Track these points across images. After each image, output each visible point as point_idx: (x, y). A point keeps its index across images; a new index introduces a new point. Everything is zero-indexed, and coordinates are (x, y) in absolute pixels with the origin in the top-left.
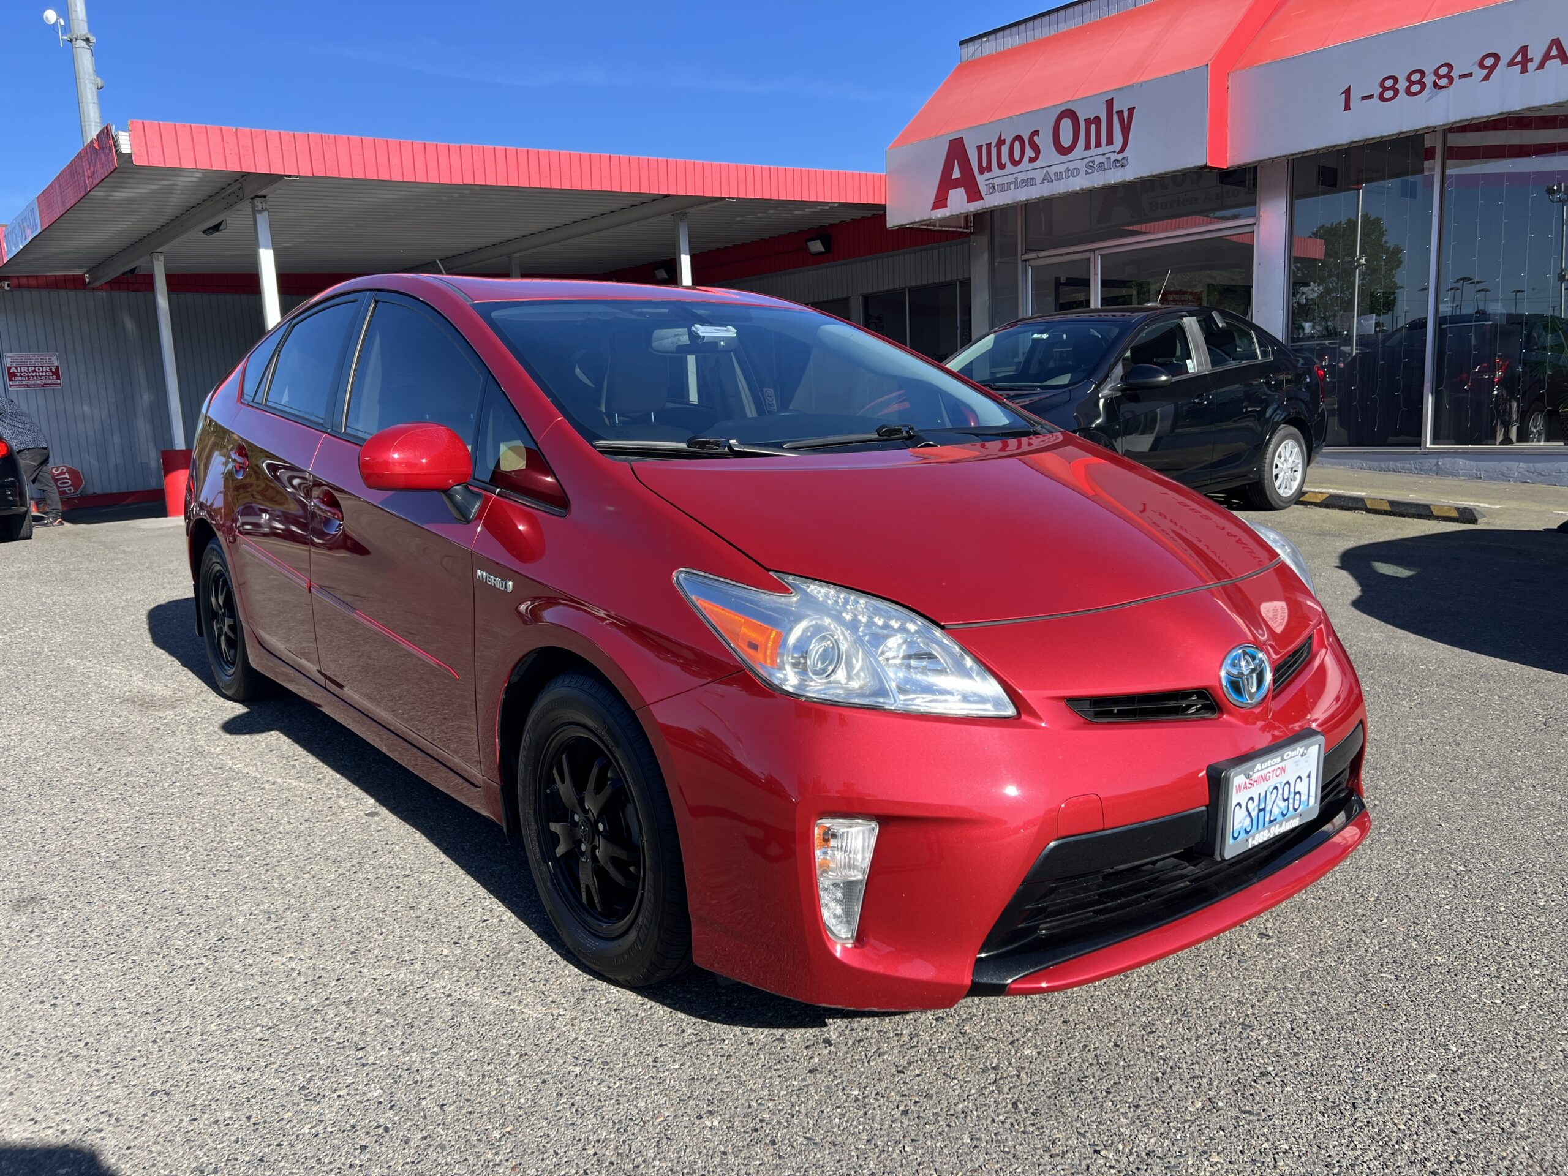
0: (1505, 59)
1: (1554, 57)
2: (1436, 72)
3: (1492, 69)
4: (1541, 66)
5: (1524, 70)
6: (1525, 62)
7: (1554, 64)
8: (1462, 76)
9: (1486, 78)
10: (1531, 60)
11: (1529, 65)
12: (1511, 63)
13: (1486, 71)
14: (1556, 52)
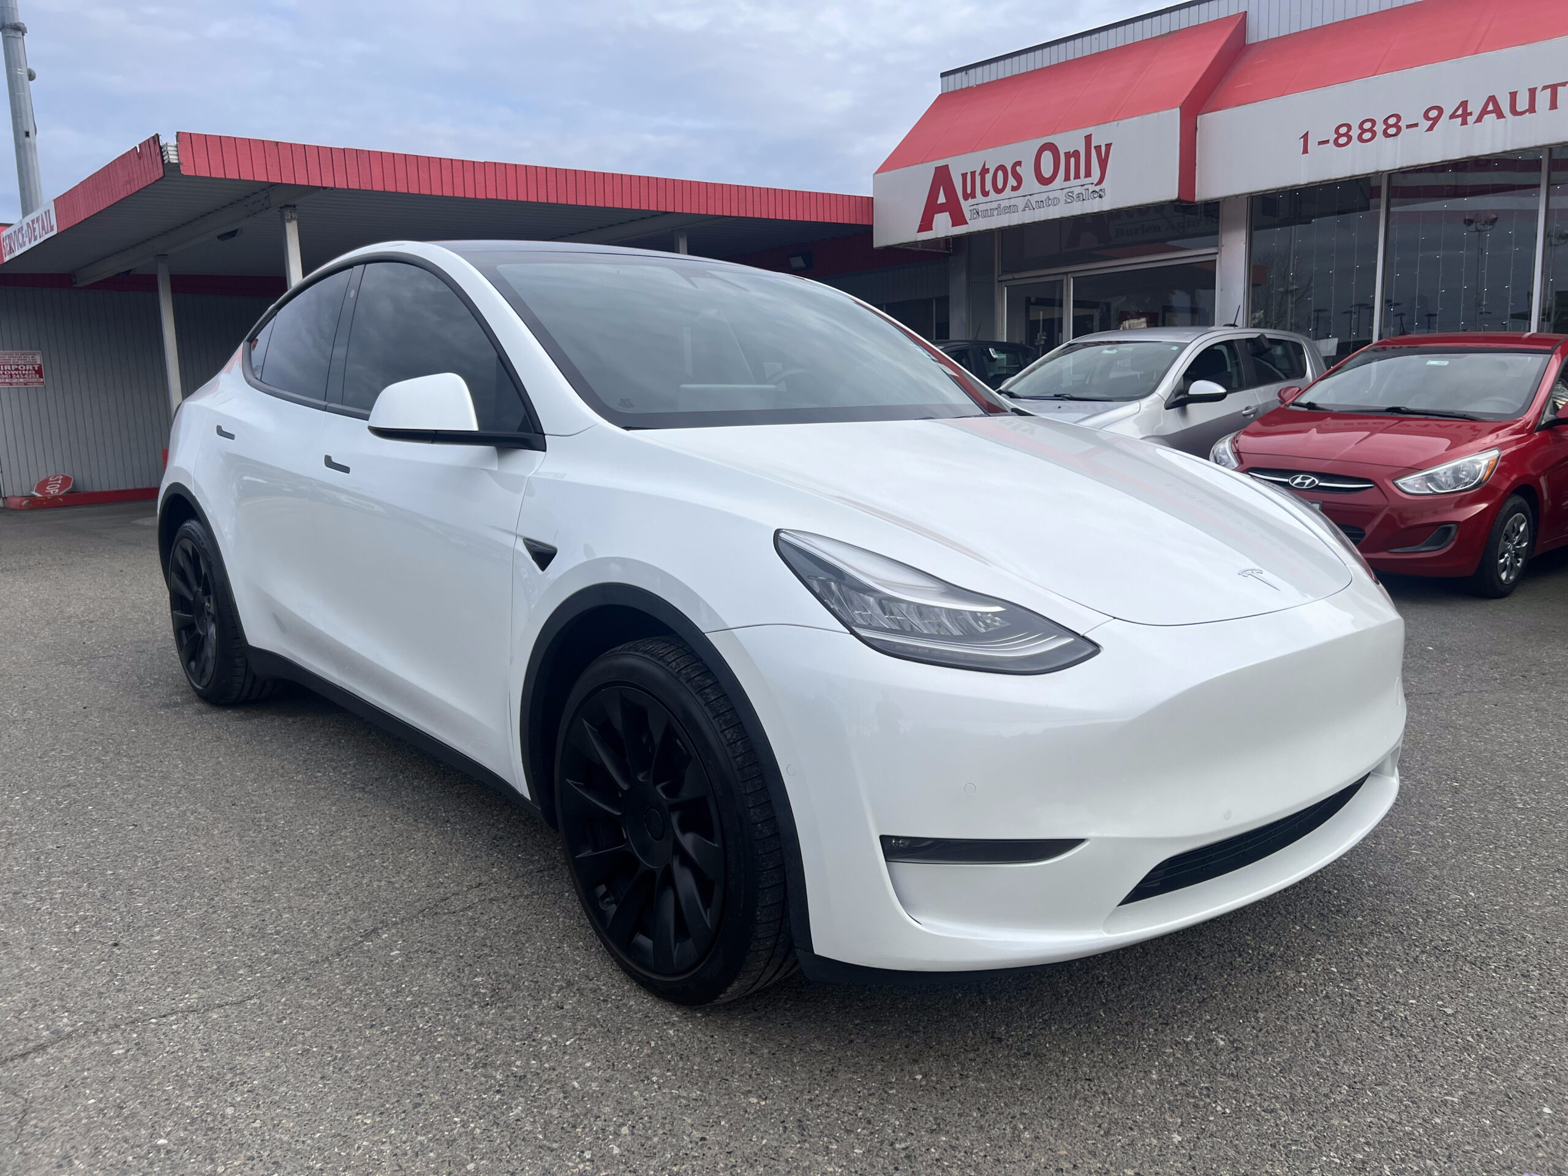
0: (1447, 112)
1: (1490, 113)
2: (1386, 122)
3: (1436, 120)
5: (1464, 123)
6: (1465, 116)
7: (1490, 118)
8: (1408, 127)
9: (1431, 128)
10: (1471, 114)
11: (1469, 118)
12: (1453, 116)
13: (1431, 122)
14: (1492, 107)
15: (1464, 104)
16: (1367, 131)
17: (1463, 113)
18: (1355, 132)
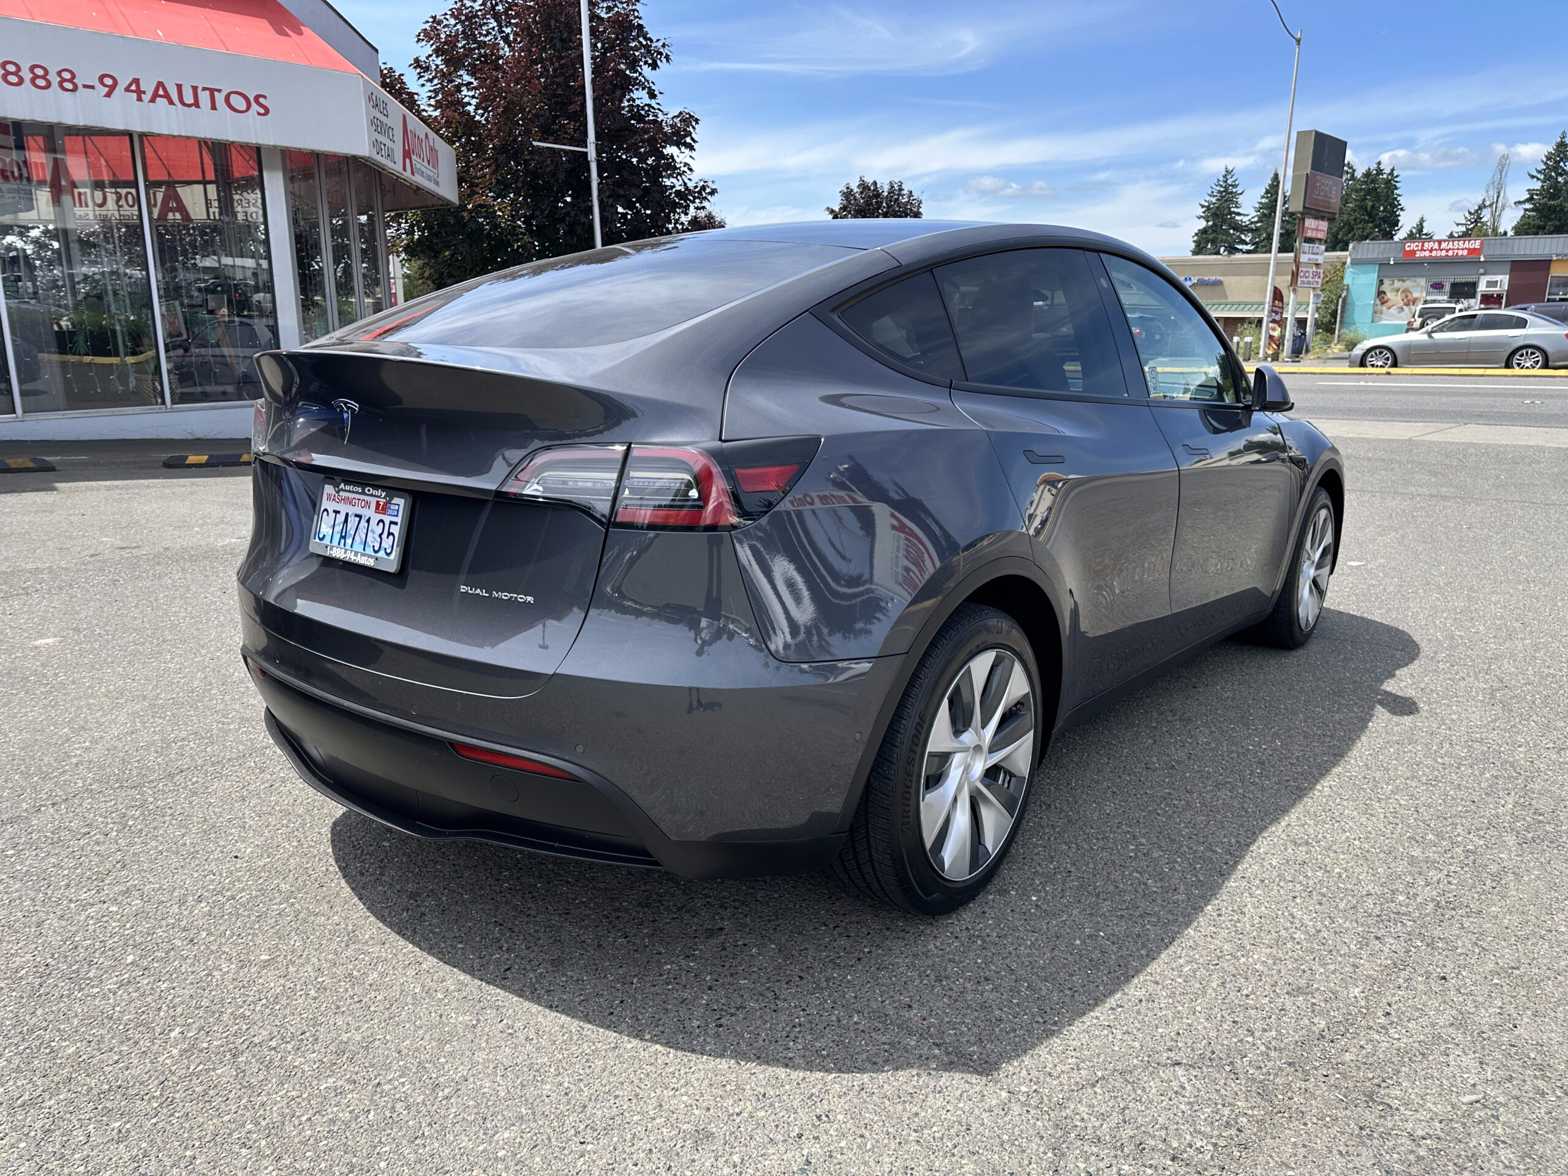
0: (123, 84)
1: (161, 96)
2: (59, 73)
3: (112, 88)
4: (153, 100)
5: (140, 99)
6: (140, 93)
7: (162, 102)
8: (85, 86)
9: (108, 95)
10: (144, 92)
11: (143, 95)
12: (127, 90)
13: (107, 89)
14: (160, 91)
15: (136, 81)
16: (40, 78)
17: (135, 88)
18: (27, 75)
